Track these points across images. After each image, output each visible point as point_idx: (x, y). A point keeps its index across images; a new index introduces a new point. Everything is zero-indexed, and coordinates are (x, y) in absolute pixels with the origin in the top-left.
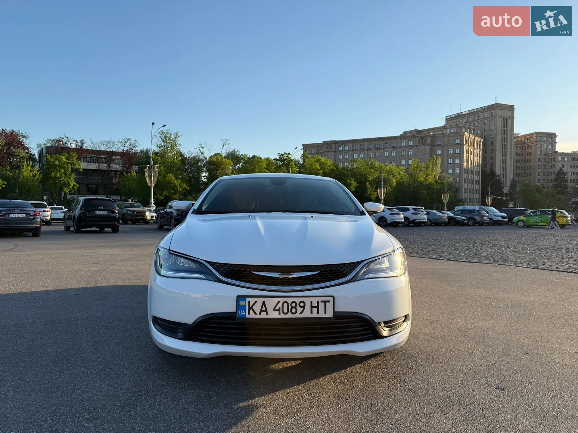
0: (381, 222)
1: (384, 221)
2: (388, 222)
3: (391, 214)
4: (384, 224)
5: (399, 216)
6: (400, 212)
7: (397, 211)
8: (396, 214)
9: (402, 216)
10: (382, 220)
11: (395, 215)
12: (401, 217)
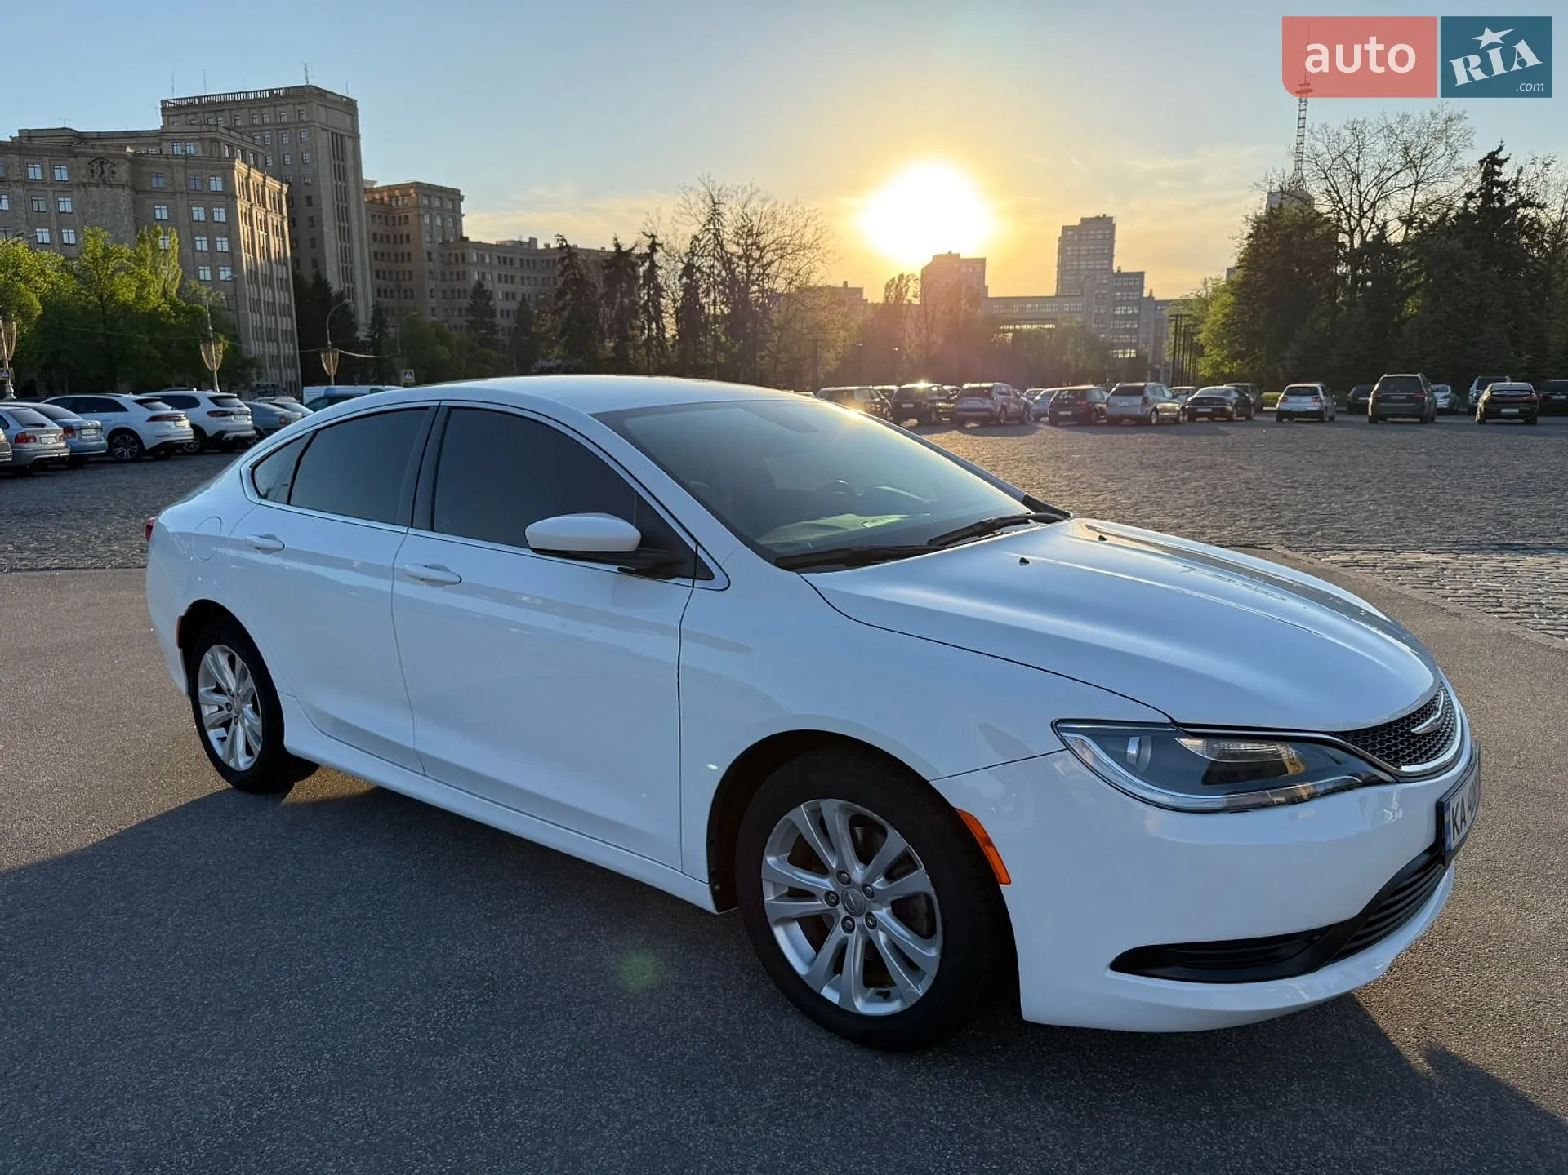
0: (117, 446)
1: (132, 444)
2: (148, 446)
3: (153, 419)
4: (131, 453)
5: (178, 423)
6: (177, 411)
7: (167, 409)
8: (168, 418)
9: (186, 423)
10: (124, 439)
11: (167, 423)
12: (182, 427)
